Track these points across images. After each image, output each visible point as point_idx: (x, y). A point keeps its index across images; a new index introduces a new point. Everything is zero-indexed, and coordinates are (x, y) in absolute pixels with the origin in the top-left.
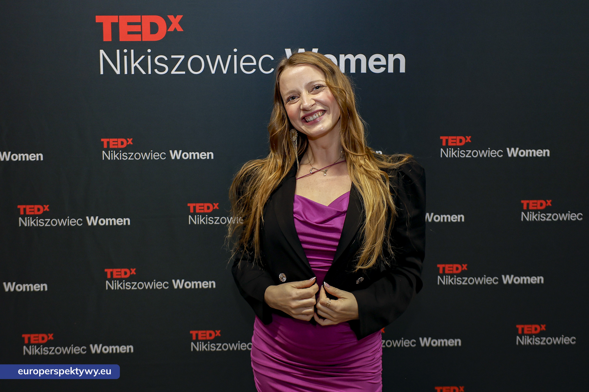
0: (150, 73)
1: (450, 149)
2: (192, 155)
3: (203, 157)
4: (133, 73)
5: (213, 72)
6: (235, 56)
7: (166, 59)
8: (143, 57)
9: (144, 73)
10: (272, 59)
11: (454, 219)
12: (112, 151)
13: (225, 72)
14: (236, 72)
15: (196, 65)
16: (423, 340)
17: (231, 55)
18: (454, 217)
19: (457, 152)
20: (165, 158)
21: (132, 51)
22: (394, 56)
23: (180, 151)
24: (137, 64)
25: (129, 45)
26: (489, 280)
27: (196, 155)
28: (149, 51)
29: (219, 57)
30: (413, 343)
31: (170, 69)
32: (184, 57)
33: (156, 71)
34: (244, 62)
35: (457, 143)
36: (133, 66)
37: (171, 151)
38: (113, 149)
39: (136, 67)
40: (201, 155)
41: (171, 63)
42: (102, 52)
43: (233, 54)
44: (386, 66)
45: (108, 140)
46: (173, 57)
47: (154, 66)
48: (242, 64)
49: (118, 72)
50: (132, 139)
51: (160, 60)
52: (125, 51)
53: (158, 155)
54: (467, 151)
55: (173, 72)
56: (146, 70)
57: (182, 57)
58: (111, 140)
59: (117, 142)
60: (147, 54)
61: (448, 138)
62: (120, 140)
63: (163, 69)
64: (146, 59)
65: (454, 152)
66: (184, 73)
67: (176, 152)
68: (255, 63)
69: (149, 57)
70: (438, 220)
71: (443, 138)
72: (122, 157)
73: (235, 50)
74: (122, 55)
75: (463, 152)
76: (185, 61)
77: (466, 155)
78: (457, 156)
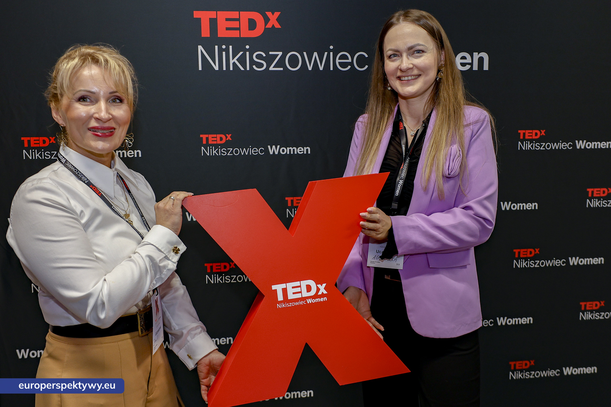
0: (248, 69)
1: (527, 142)
2: (290, 150)
3: (300, 152)
4: (231, 69)
5: (310, 68)
6: (331, 53)
7: (264, 55)
8: (241, 53)
9: (242, 69)
10: (367, 56)
11: (529, 207)
12: (211, 147)
13: (321, 68)
14: (332, 69)
15: (294, 61)
16: (500, 319)
17: (327, 52)
18: (529, 205)
19: (533, 145)
20: (264, 153)
21: (231, 47)
22: (478, 54)
23: (278, 146)
24: (235, 60)
25: (228, 41)
26: (558, 263)
27: (294, 150)
28: (247, 47)
29: (315, 54)
30: (491, 323)
31: (268, 66)
32: (282, 54)
33: (254, 67)
34: (339, 59)
35: (533, 136)
36: (231, 62)
37: (269, 147)
38: (212, 145)
39: (234, 64)
40: (298, 150)
41: (269, 60)
42: (200, 48)
43: (329, 51)
44: (471, 64)
45: (207, 136)
46: (271, 53)
47: (252, 62)
48: (338, 61)
49: (216, 68)
50: (231, 135)
51: (258, 57)
52: (224, 47)
53: (256, 150)
54: (541, 144)
55: (271, 68)
56: (244, 66)
57: (280, 53)
58: (210, 136)
59: (216, 137)
60: (245, 50)
61: (525, 132)
62: (219, 136)
63: (261, 65)
64: (244, 55)
65: (530, 145)
66: (282, 69)
67: (274, 147)
68: (350, 60)
69: (248, 53)
70: (515, 209)
71: (521, 132)
72: (221, 152)
73: (331, 47)
74: (220, 51)
75: (538, 145)
76: (283, 57)
77: (540, 148)
78: (533, 148)
